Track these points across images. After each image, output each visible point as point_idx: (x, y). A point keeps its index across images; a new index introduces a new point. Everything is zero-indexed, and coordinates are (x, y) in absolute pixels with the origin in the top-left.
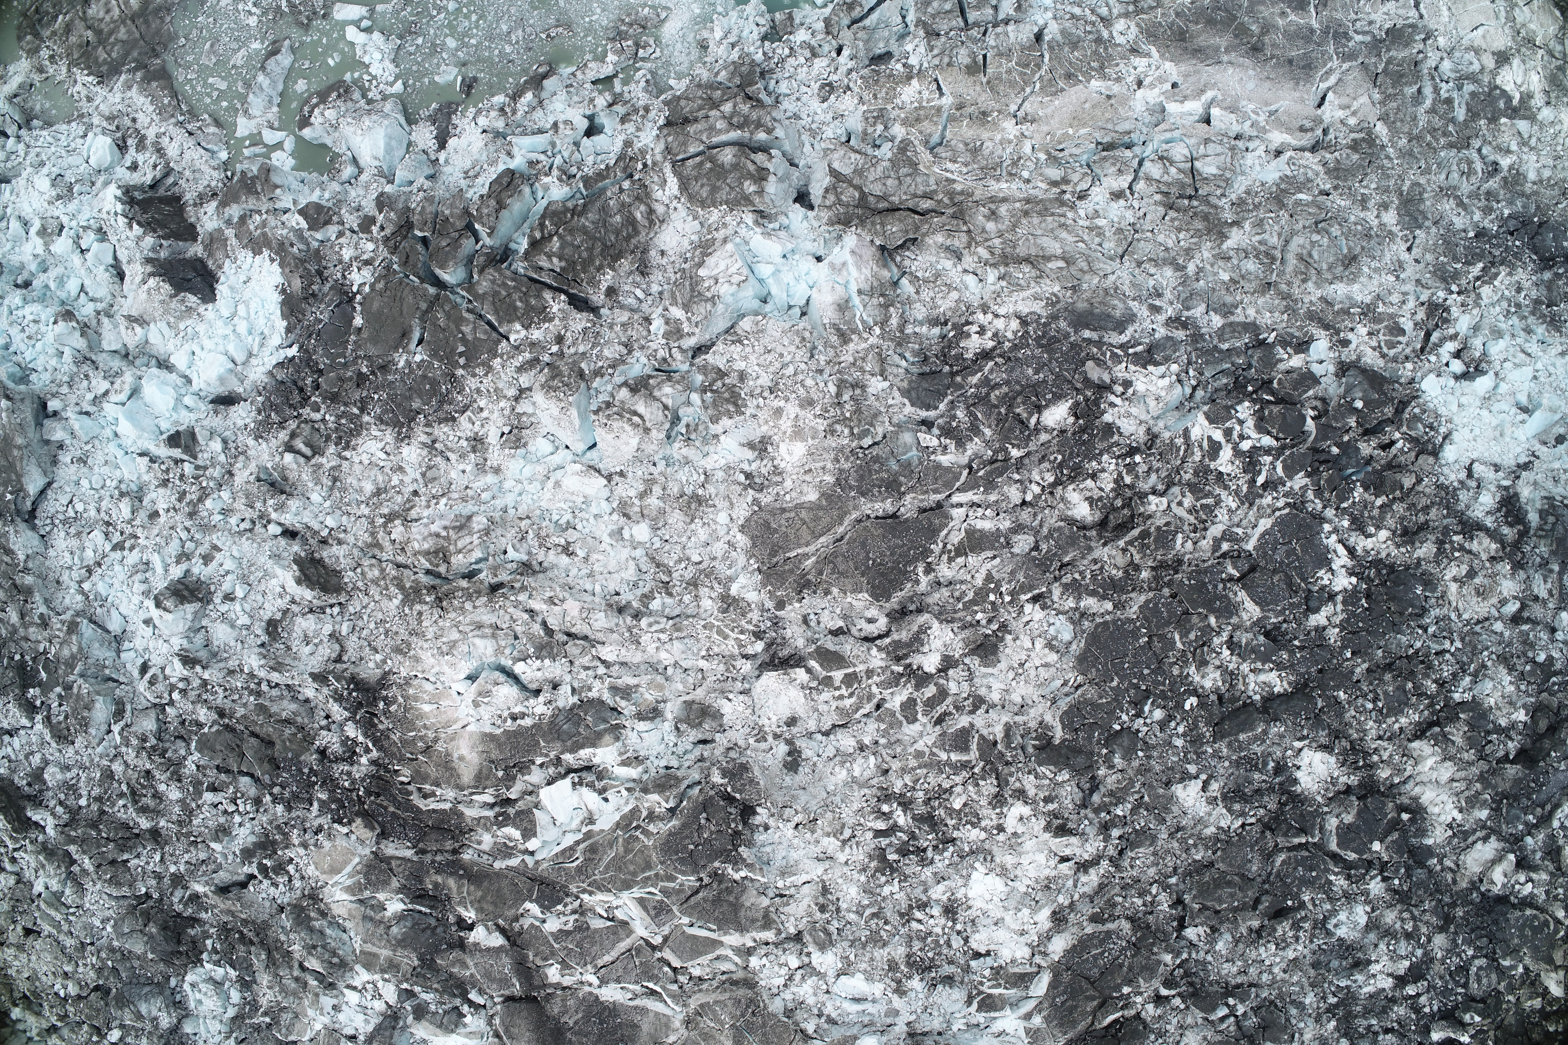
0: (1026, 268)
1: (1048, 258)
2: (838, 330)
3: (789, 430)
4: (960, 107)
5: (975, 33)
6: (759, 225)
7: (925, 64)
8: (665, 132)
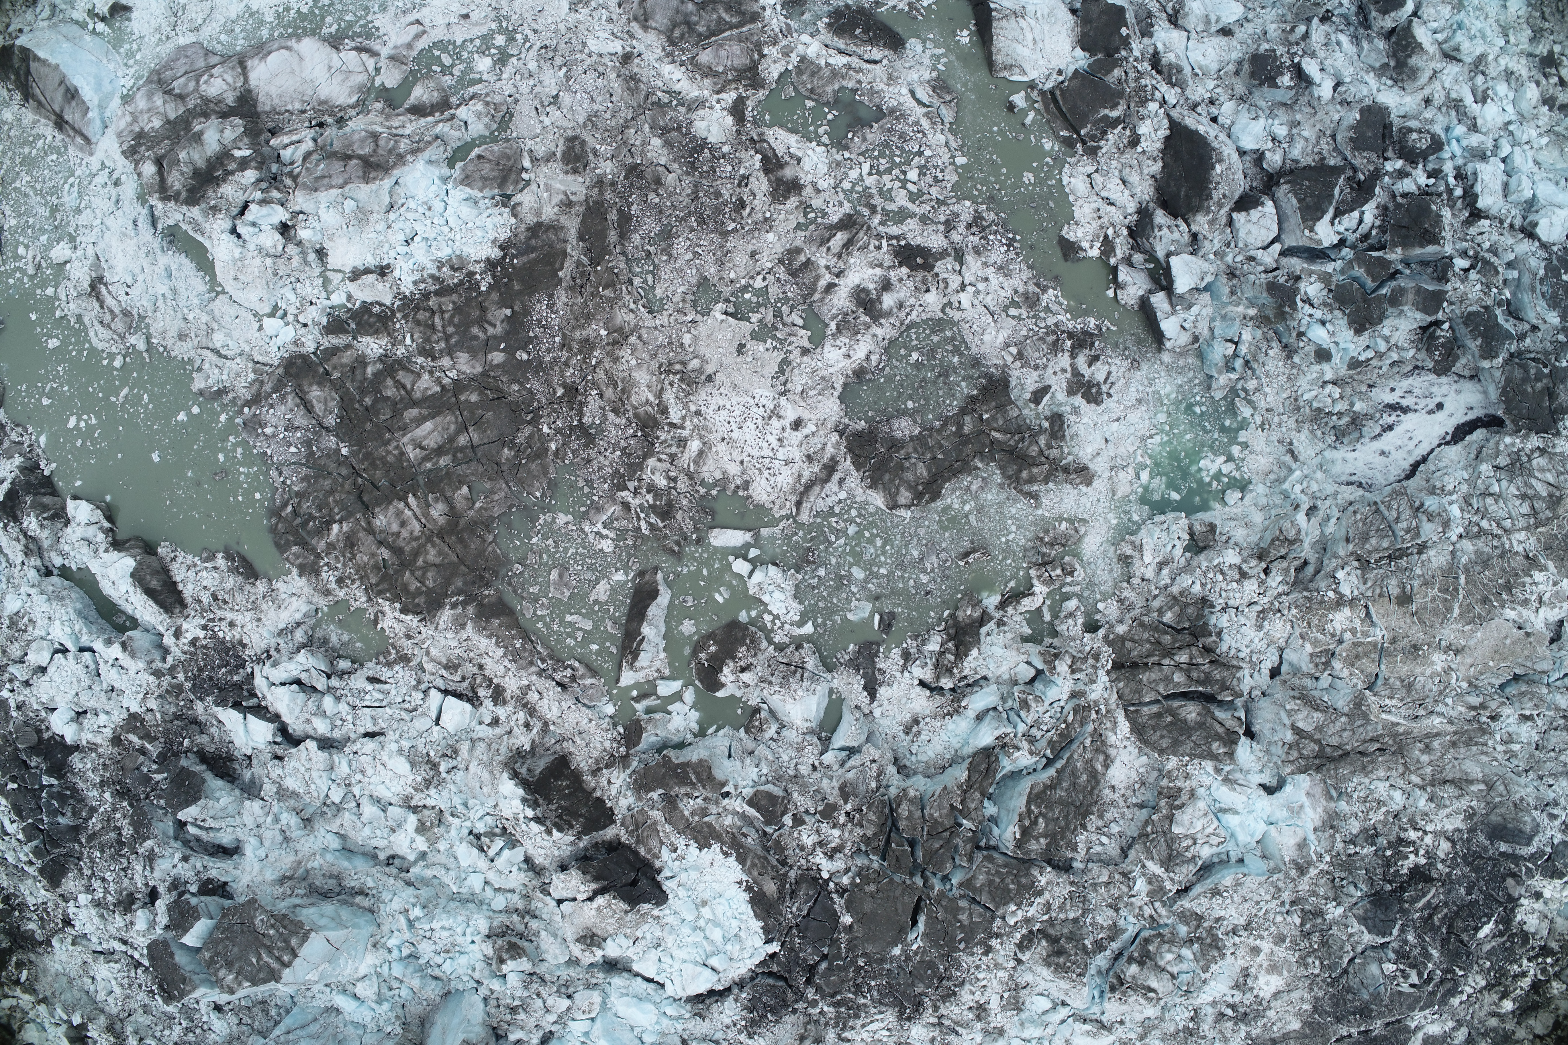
0: (1451, 790)
1: (1471, 782)
2: (1297, 864)
3: (1265, 964)
4: (1394, 641)
5: (1403, 563)
6: (1218, 771)
7: (1356, 593)
8: (1114, 676)
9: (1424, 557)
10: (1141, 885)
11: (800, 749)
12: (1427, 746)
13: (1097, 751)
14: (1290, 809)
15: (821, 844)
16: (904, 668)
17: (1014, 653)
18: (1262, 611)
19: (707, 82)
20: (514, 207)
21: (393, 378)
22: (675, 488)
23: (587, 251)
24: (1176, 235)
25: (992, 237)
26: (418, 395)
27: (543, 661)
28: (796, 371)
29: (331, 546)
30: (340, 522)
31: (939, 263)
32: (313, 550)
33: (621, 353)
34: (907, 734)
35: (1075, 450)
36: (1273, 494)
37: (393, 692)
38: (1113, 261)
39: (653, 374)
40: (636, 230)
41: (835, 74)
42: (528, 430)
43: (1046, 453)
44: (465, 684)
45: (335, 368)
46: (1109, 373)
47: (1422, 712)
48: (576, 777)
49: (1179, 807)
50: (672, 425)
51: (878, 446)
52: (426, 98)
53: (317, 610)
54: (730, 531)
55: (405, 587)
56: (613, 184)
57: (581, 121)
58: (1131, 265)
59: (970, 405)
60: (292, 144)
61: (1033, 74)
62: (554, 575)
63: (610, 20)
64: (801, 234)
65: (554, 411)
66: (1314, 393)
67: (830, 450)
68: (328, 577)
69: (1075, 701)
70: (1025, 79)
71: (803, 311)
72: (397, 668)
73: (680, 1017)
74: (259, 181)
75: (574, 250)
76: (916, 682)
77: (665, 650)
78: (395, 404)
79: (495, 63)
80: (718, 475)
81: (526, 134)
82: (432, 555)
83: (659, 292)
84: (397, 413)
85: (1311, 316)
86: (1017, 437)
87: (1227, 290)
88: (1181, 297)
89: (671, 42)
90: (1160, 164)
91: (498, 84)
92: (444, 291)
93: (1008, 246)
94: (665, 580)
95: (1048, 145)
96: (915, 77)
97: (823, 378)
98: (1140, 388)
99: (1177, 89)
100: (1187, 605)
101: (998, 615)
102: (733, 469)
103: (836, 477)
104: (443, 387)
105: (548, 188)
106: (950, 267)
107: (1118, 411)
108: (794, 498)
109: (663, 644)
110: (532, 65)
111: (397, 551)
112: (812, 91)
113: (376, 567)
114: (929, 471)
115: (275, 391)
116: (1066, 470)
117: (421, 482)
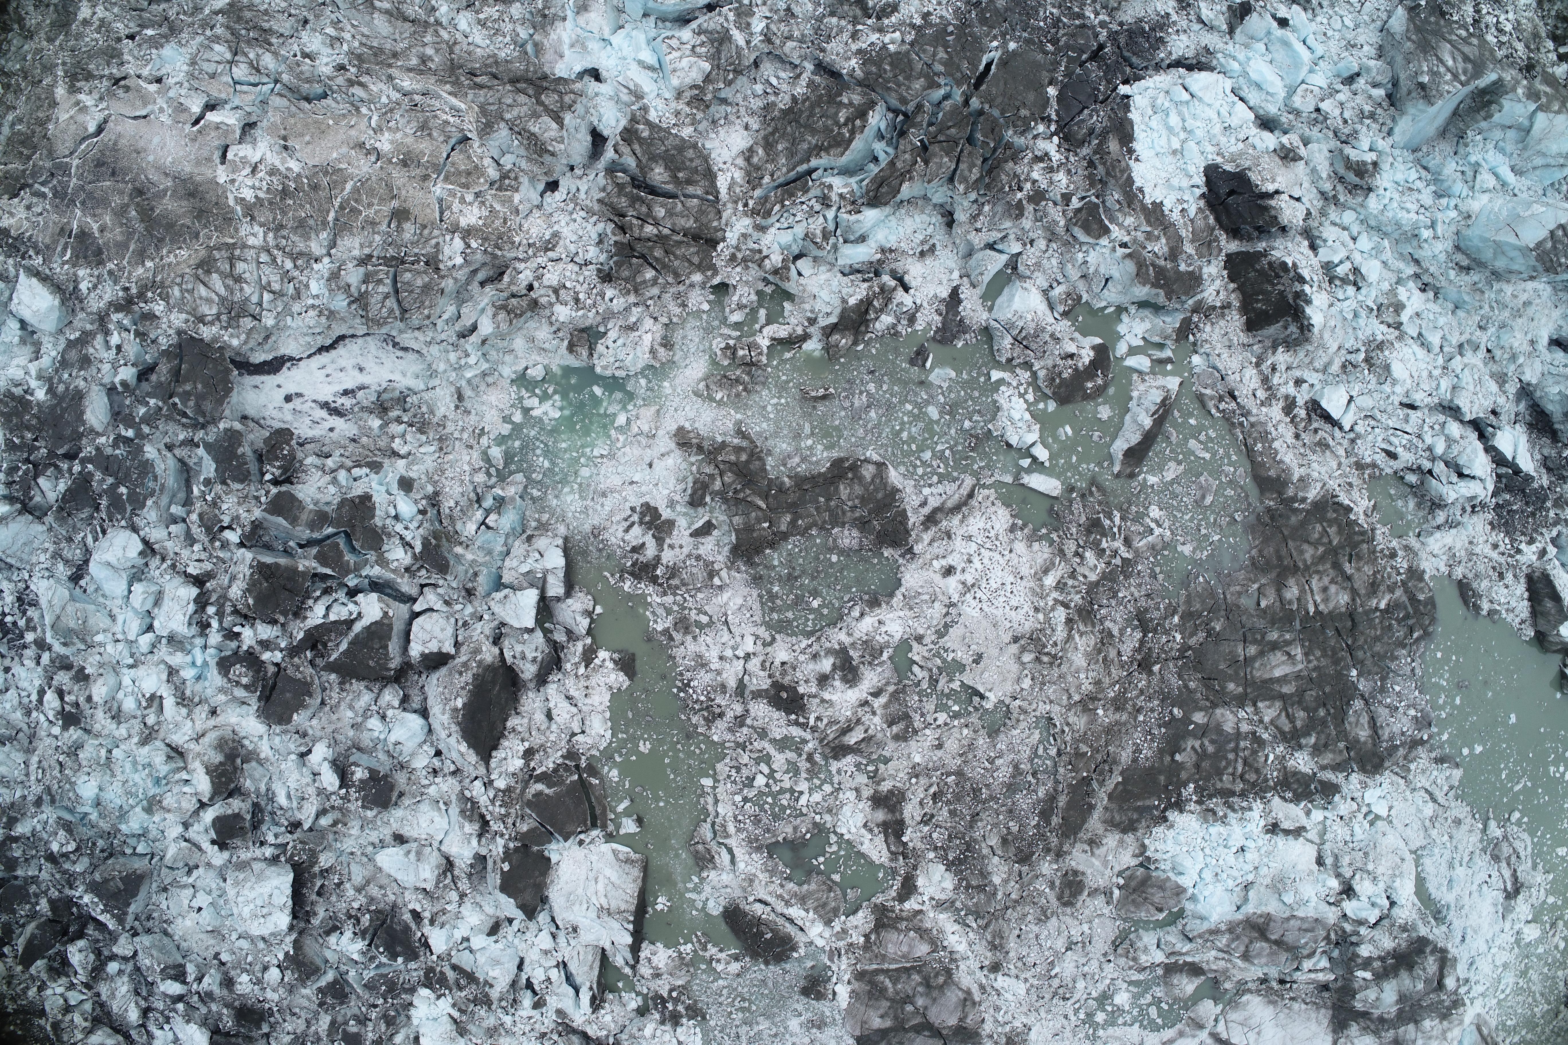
0: (410, 12)
1: (387, 12)
4: (425, 178)
5: (391, 252)
6: (645, 109)
7: (448, 238)
8: (719, 234)
9: (367, 251)
10: (758, 25)
11: (1038, 265)
12: (424, 62)
13: (758, 168)
14: (584, 47)
15: (1051, 170)
16: (918, 308)
17: (809, 288)
18: (547, 250)
19: (928, 925)
20: (1142, 854)
21: (1294, 727)
22: (1079, 546)
23: (1090, 794)
24: (519, 648)
25: (702, 698)
26: (1278, 704)
27: (1241, 424)
28: (935, 622)
29: (1391, 589)
30: (1377, 609)
31: (765, 687)
32: (1406, 592)
33: (1090, 687)
34: (934, 245)
35: (684, 465)
36: (497, 363)
37: (1380, 439)
38: (589, 641)
39: (1069, 660)
40: (1039, 801)
41: (802, 900)
42: (1193, 641)
43: (717, 471)
44: (1315, 425)
45: (1341, 751)
46: (627, 530)
47: (417, 98)
48: (1245, 309)
49: (695, 87)
50: (1066, 606)
51: (878, 527)
52: (1185, 980)
53: (1419, 535)
54: (1041, 489)
55: (1340, 532)
56: (1048, 850)
57: (1054, 919)
58: (569, 632)
59: (776, 540)
60: (1316, 971)
61: (606, 848)
62: (1209, 500)
63: (997, 1009)
64: (886, 753)
65: (1165, 652)
66: (422, 450)
67: (927, 537)
68: (1402, 563)
69: (764, 223)
70: (615, 846)
71: (908, 678)
72: (1368, 460)
73: (1226, 56)
74: (1357, 944)
75: (1101, 799)
76: (912, 291)
77: (1131, 398)
78: (1300, 703)
79: (1111, 997)
80: (1036, 546)
81: (1107, 921)
82: (1309, 553)
83: (1037, 736)
84: (1301, 693)
85: (406, 528)
86: (741, 495)
87: (480, 579)
88: (532, 585)
89: (949, 973)
90: (509, 724)
91: (1115, 976)
92: (1227, 794)
93: (688, 685)
94: (1112, 463)
95: (614, 773)
96: (724, 877)
97: (911, 609)
98: (599, 508)
99: (468, 794)
100: (626, 280)
101: (811, 330)
102: (1020, 547)
103: (926, 510)
104: (1255, 705)
105: (1105, 863)
106: (754, 681)
107: (629, 491)
108: (974, 502)
109: (1132, 404)
110: (1081, 984)
111: (1337, 566)
112: (830, 890)
113: (1359, 558)
114: (837, 488)
115: (1397, 746)
116: (700, 448)
117: (1298, 622)
